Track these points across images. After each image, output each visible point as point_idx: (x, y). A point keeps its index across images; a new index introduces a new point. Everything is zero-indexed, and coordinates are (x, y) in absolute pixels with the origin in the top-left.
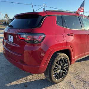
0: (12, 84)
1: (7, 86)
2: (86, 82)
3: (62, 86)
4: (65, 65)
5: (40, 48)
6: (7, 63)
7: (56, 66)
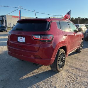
0: (24, 77)
1: (21, 80)
2: (77, 69)
3: (63, 74)
4: (63, 58)
5: (51, 46)
6: (8, 63)
7: (59, 59)
